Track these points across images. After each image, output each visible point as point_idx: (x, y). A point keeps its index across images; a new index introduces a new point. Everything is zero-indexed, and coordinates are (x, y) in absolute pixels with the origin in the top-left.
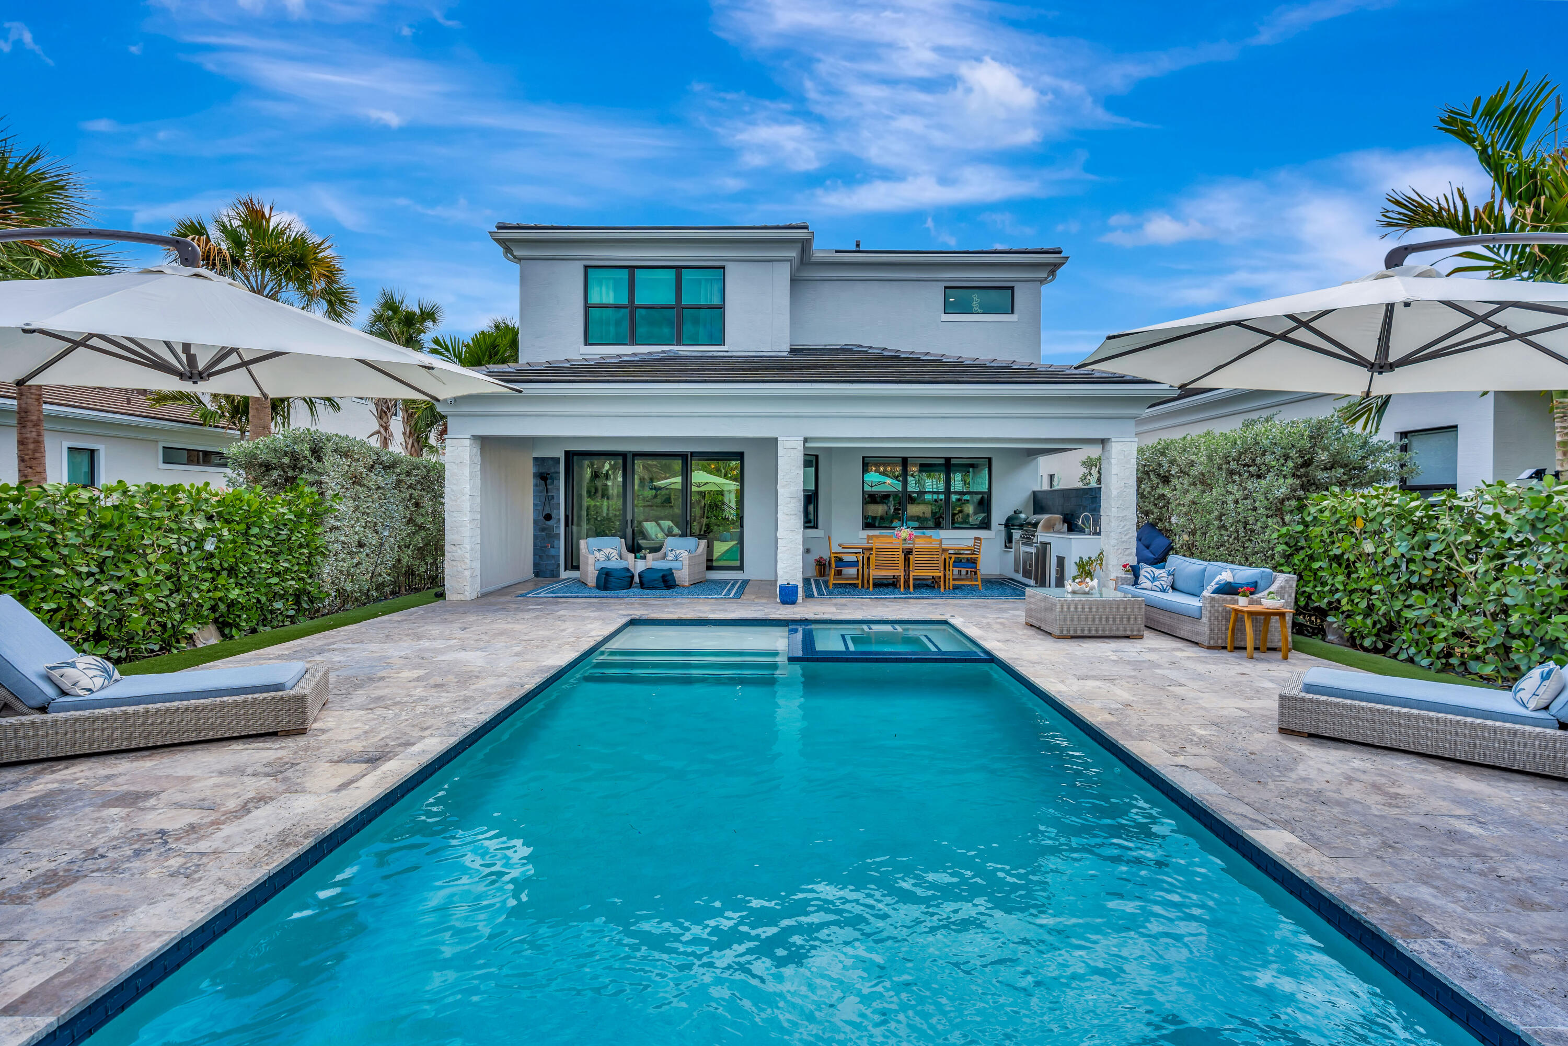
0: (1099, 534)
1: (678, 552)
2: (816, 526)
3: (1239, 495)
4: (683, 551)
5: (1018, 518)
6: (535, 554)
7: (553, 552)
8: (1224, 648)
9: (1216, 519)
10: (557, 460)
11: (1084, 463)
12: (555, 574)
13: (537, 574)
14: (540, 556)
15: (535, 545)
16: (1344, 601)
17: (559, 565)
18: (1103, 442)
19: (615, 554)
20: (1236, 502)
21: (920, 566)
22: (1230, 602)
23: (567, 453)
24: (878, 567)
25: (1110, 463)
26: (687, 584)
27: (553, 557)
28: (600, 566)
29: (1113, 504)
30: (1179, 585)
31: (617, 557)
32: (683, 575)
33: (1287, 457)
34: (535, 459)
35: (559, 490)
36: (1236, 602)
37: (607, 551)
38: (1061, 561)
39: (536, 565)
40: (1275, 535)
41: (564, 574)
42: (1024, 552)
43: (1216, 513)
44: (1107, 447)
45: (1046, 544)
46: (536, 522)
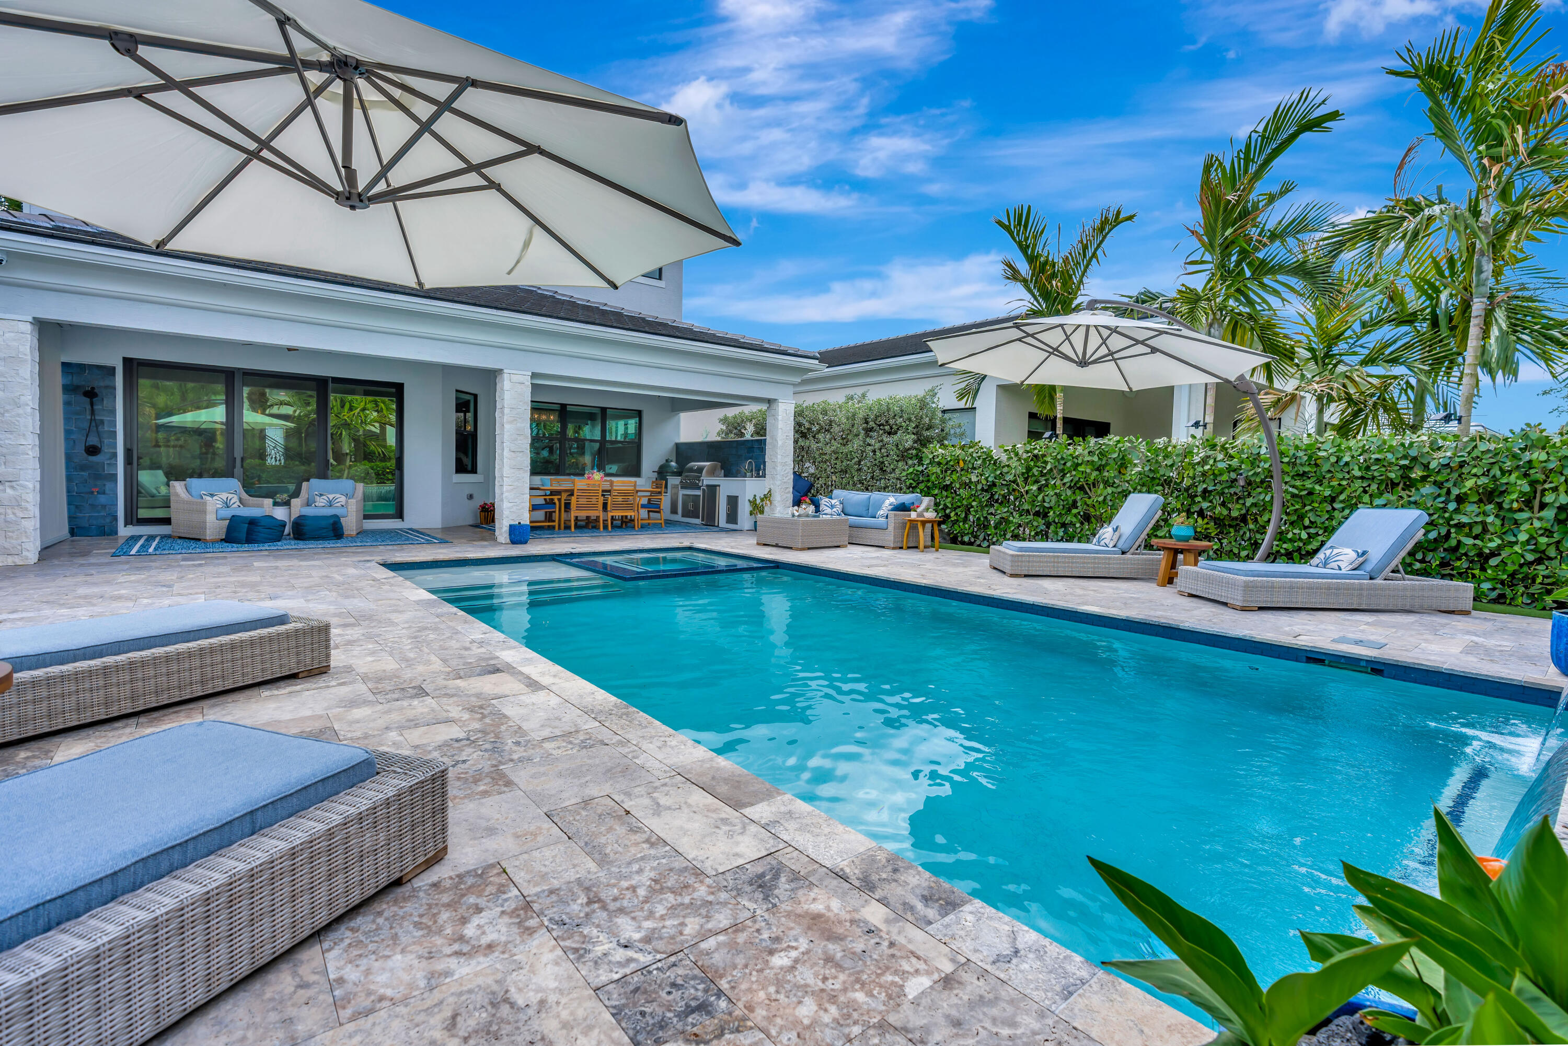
0: (764, 476)
1: (331, 497)
2: (474, 471)
3: (878, 445)
4: (338, 496)
5: (669, 466)
6: (69, 504)
7: (102, 499)
8: (901, 548)
9: (855, 464)
10: (111, 371)
11: (721, 420)
12: (108, 531)
13: (72, 532)
14: (77, 507)
15: (68, 491)
16: (952, 514)
17: (115, 518)
18: (770, 401)
19: (235, 499)
20: (874, 451)
21: (616, 507)
22: (906, 516)
23: (128, 362)
24: (579, 508)
25: (776, 419)
26: (354, 533)
27: (104, 507)
28: (229, 513)
29: (779, 451)
30: (848, 510)
31: (238, 503)
32: (350, 523)
33: (910, 420)
34: (63, 364)
35: (113, 412)
36: (910, 516)
37: (224, 496)
38: (733, 502)
39: (71, 518)
40: (904, 474)
41: (124, 531)
42: (683, 495)
43: (856, 459)
44: (774, 406)
45: (715, 486)
46: (69, 458)
